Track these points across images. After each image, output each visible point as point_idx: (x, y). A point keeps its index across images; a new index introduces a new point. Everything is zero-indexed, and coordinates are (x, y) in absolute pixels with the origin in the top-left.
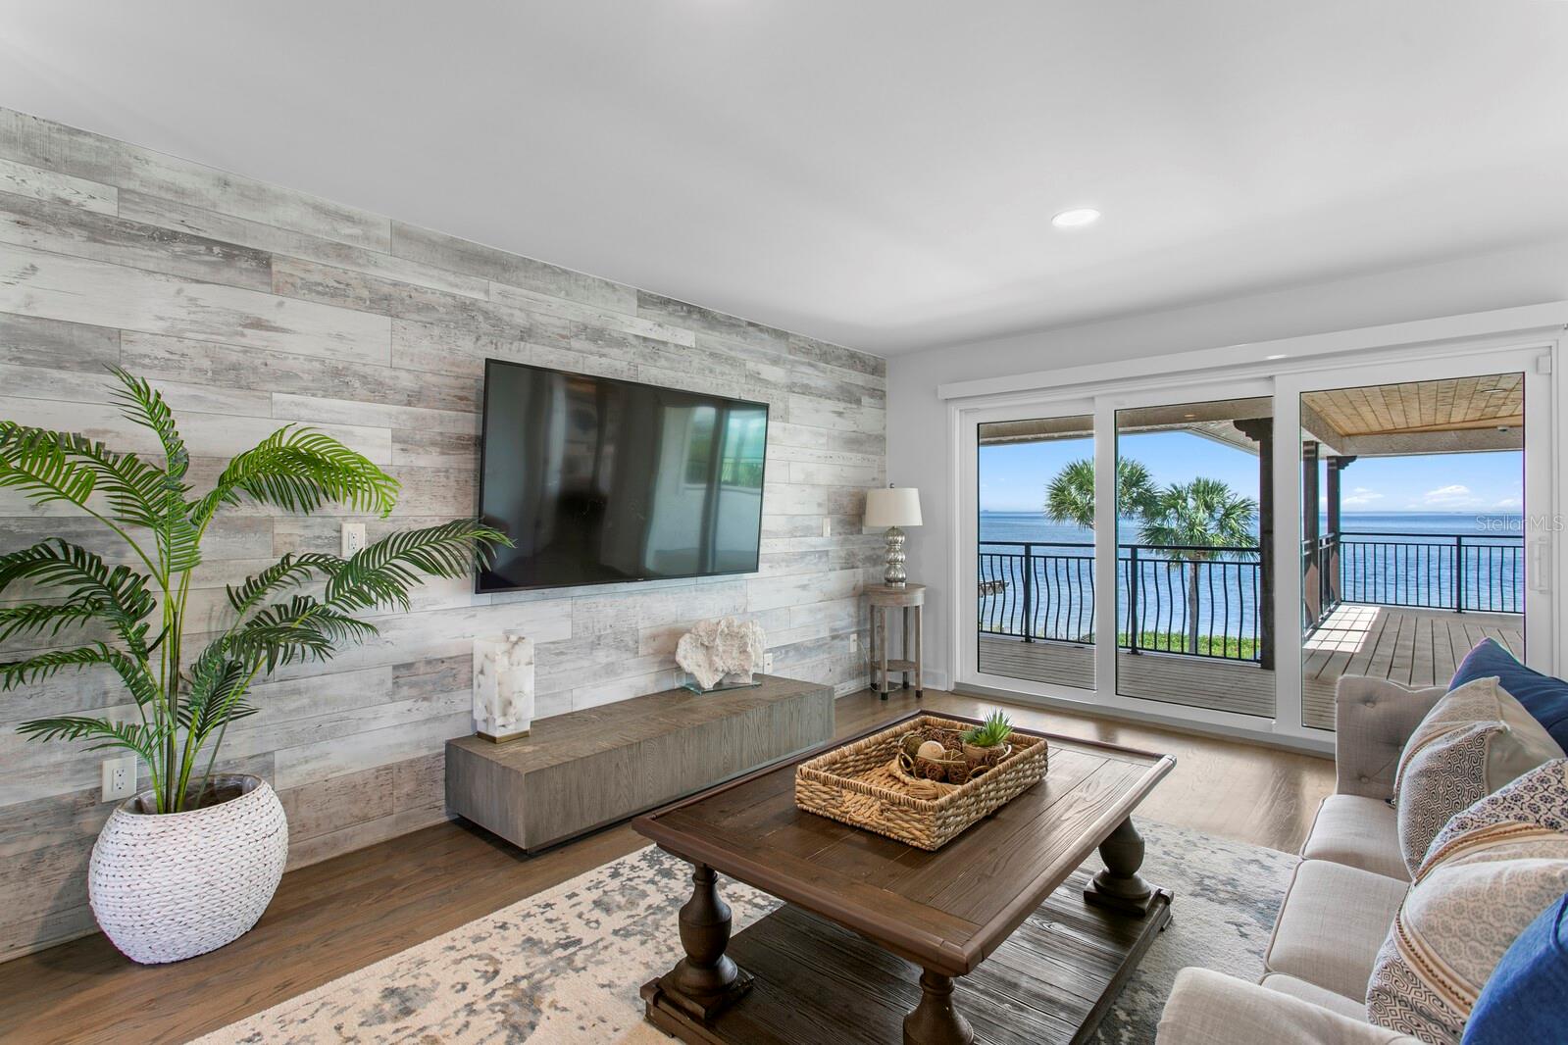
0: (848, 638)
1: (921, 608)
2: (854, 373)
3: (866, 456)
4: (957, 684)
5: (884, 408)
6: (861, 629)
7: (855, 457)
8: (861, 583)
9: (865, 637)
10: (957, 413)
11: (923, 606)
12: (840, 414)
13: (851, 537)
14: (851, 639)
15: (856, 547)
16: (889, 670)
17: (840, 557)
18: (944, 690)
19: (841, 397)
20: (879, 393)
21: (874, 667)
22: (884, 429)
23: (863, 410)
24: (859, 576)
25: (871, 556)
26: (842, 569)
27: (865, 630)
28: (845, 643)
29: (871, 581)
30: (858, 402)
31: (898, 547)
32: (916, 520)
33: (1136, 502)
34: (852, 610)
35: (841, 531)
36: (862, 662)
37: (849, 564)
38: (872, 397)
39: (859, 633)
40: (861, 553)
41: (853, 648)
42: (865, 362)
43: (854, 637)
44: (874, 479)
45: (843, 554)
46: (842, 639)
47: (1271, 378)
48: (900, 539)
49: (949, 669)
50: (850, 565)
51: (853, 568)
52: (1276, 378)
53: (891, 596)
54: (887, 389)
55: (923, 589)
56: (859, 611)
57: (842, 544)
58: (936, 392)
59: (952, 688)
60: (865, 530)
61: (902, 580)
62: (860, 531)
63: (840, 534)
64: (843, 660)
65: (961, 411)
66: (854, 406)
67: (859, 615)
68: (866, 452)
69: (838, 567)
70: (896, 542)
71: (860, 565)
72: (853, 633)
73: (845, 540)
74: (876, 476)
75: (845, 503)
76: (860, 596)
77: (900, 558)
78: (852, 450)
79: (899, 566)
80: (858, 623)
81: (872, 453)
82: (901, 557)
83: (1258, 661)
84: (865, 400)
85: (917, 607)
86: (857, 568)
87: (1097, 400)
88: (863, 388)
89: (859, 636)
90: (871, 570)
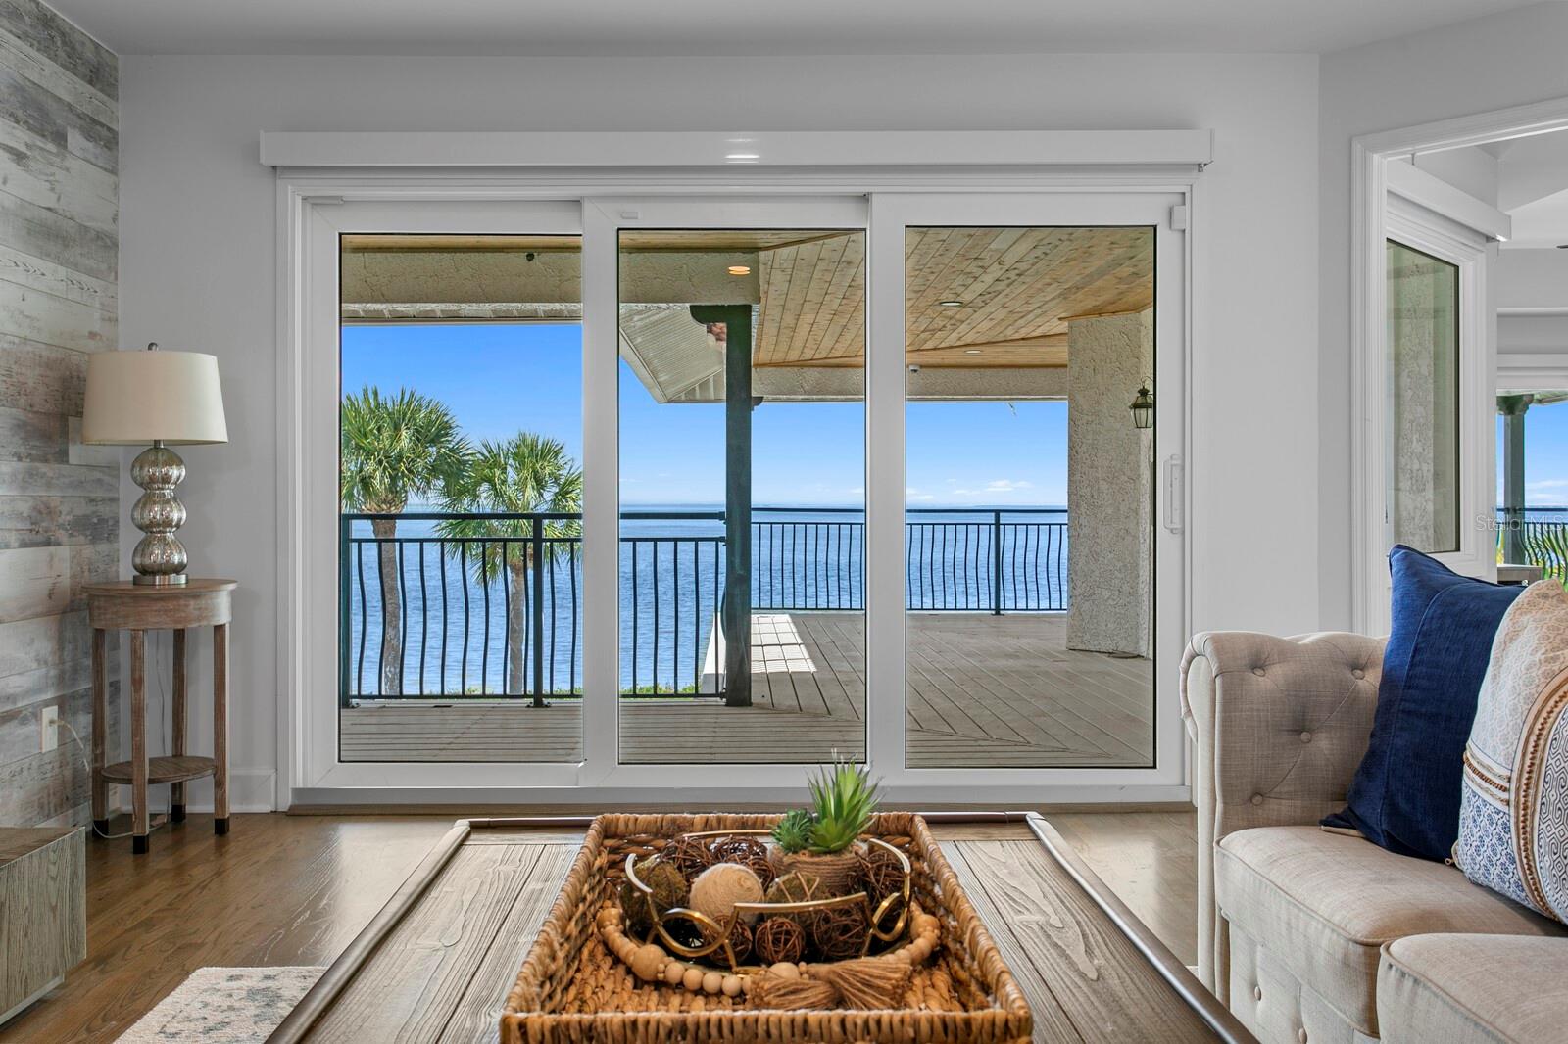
0: (37, 716)
1: (228, 626)
2: (51, 66)
3: (77, 276)
4: (297, 792)
5: (113, 172)
6: (67, 692)
7: (53, 274)
8: (66, 581)
9: (75, 713)
10: (299, 200)
11: (230, 623)
12: (19, 157)
13: (43, 468)
14: (45, 720)
15: (55, 495)
16: (152, 781)
17: (19, 516)
18: (268, 808)
19: (20, 113)
20: (104, 133)
21: (102, 780)
22: (114, 220)
23: (70, 162)
24: (62, 563)
25: (86, 517)
26: (24, 545)
27: (73, 697)
28: (30, 728)
29: (87, 578)
30: (60, 139)
31: (168, 491)
32: (216, 428)
33: (434, 470)
34: (45, 647)
35: (22, 450)
36: (68, 773)
37: (38, 534)
38: (89, 137)
39: (63, 704)
40: (65, 509)
41: (49, 741)
42: (73, 48)
43: (50, 713)
44: (92, 335)
45: (25, 508)
46: (24, 721)
47: (865, 198)
48: (175, 472)
49: (279, 759)
50: (40, 538)
51: (48, 543)
52: (875, 199)
53: (158, 606)
54: (119, 128)
55: (232, 586)
56: (61, 648)
57: (27, 479)
58: (253, 151)
59: (286, 802)
60: (75, 452)
61: (179, 569)
62: (62, 456)
63: (20, 459)
64: (25, 772)
65: (304, 199)
66: (51, 147)
67: (62, 662)
68: (76, 267)
69: (13, 538)
70: (166, 479)
71: (62, 535)
72: (47, 704)
73: (31, 474)
74: (97, 328)
75: (31, 383)
76: (64, 612)
77: (175, 516)
78: (45, 255)
79: (170, 536)
80: (61, 680)
81: (90, 272)
82: (177, 514)
83: (722, 696)
84: (75, 139)
85: (219, 629)
86: (59, 544)
87: (587, 206)
88: (70, 107)
89: (61, 712)
90: (88, 551)
